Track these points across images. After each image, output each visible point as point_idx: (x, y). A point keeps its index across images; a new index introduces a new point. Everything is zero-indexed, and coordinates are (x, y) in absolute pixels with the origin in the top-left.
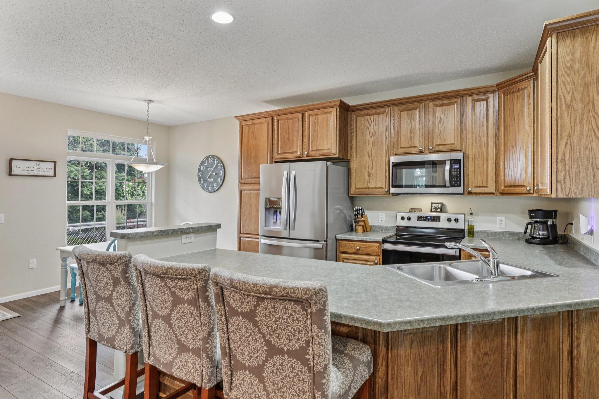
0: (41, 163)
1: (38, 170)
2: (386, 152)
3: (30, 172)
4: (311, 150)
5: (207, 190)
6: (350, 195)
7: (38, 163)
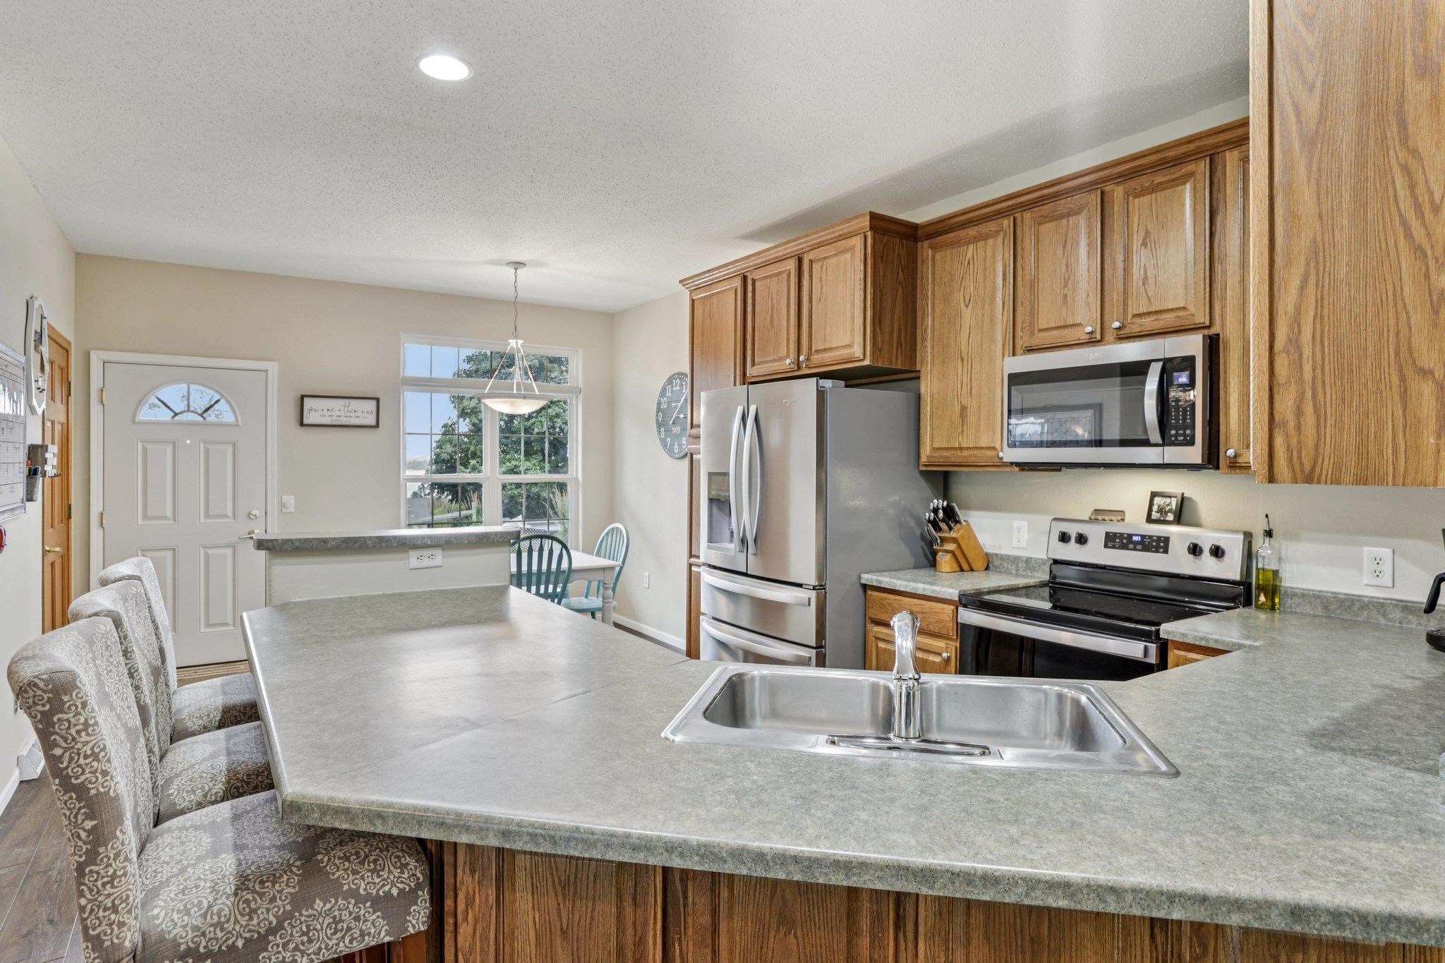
0: (353, 402)
1: (348, 414)
2: (1004, 345)
3: (334, 418)
4: (813, 350)
5: (670, 452)
6: (922, 468)
7: (347, 401)
